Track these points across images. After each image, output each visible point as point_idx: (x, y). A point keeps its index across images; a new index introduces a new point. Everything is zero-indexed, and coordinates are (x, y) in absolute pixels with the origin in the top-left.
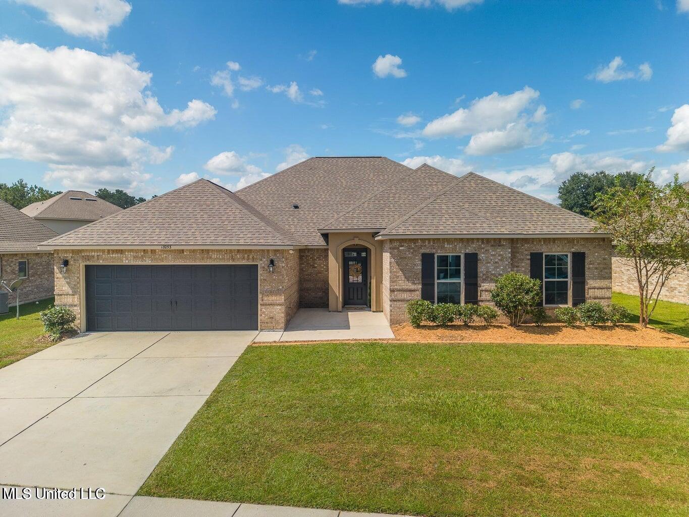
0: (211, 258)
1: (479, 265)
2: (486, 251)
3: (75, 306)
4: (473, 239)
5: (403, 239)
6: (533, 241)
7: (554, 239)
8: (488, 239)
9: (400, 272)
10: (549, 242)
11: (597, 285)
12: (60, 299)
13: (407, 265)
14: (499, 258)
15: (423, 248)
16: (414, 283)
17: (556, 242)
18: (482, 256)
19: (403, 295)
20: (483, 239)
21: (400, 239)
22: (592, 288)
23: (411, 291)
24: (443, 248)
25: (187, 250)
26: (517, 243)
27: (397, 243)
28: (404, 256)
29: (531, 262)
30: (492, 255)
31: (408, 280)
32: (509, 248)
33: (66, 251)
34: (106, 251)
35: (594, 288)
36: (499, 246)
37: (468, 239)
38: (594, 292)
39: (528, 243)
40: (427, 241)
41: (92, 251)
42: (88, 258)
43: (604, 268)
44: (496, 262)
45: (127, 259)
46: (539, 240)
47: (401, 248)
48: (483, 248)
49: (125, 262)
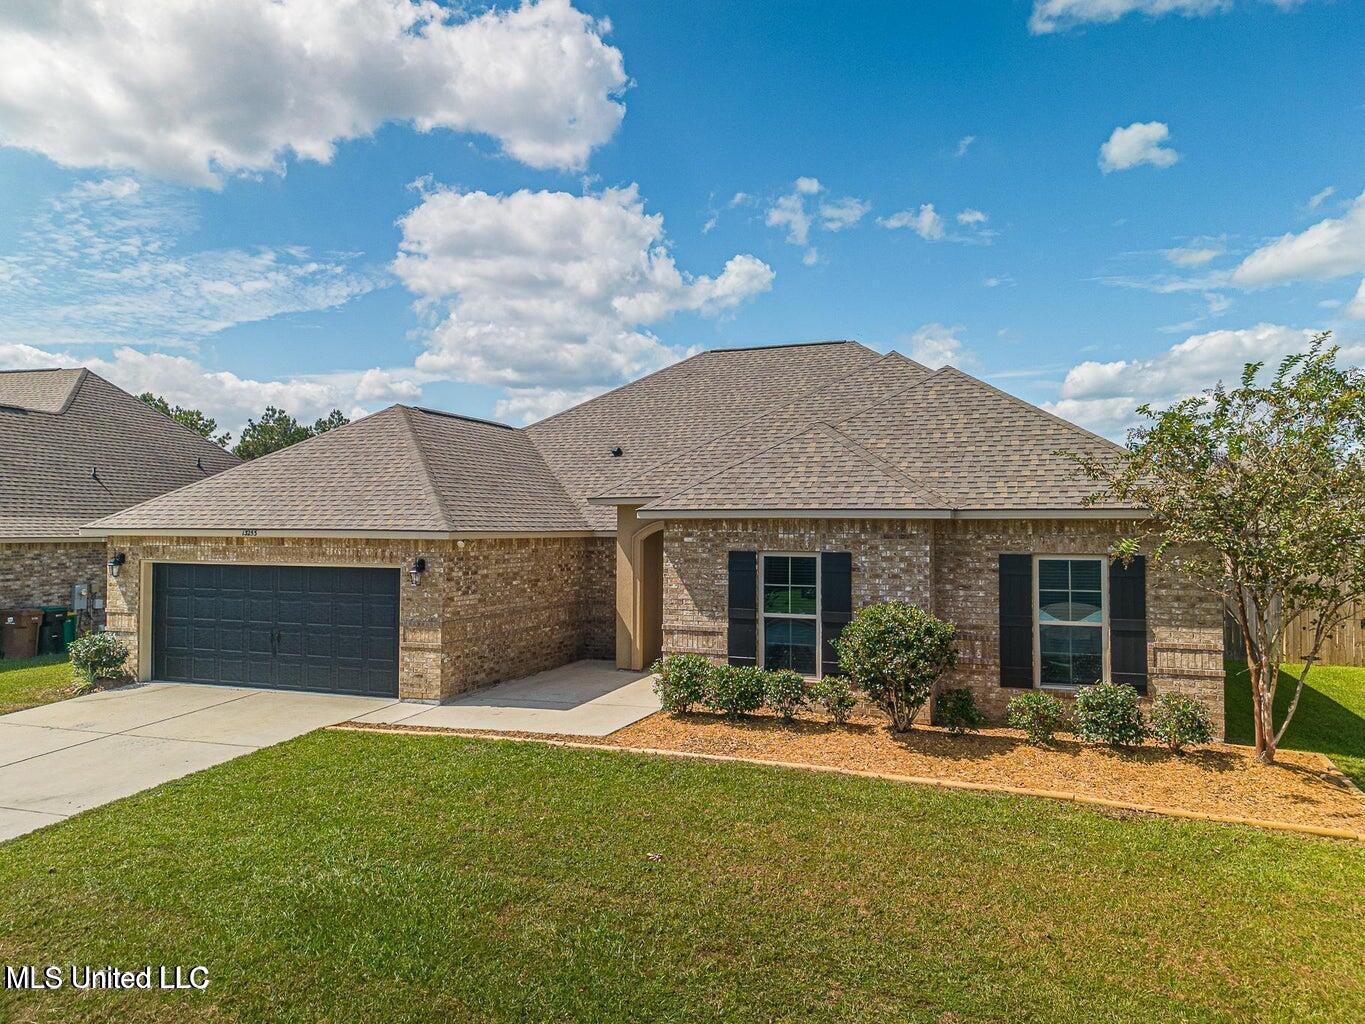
0: (324, 554)
1: (855, 581)
2: (871, 548)
3: (132, 633)
4: (841, 521)
5: (690, 520)
6: (1004, 527)
7: (1061, 523)
8: (875, 522)
9: (686, 591)
10: (1049, 531)
11: (1180, 642)
12: (113, 621)
13: (698, 576)
14: (902, 566)
15: (731, 540)
16: (713, 617)
17: (1067, 529)
18: (861, 560)
19: (690, 641)
20: (863, 521)
21: (685, 520)
22: (1168, 650)
23: (706, 633)
24: (774, 539)
25: (289, 539)
26: (966, 532)
27: (679, 527)
28: (695, 556)
29: (1000, 577)
30: (885, 559)
31: (701, 610)
32: (926, 544)
33: (123, 539)
34: (175, 539)
35: (1173, 650)
36: (903, 537)
37: (829, 521)
38: (1173, 661)
39: (994, 531)
40: (740, 525)
41: (157, 538)
42: (150, 551)
43: (1201, 600)
44: (895, 576)
45: (203, 554)
46: (1022, 525)
47: (686, 539)
48: (865, 543)
49: (201, 560)
